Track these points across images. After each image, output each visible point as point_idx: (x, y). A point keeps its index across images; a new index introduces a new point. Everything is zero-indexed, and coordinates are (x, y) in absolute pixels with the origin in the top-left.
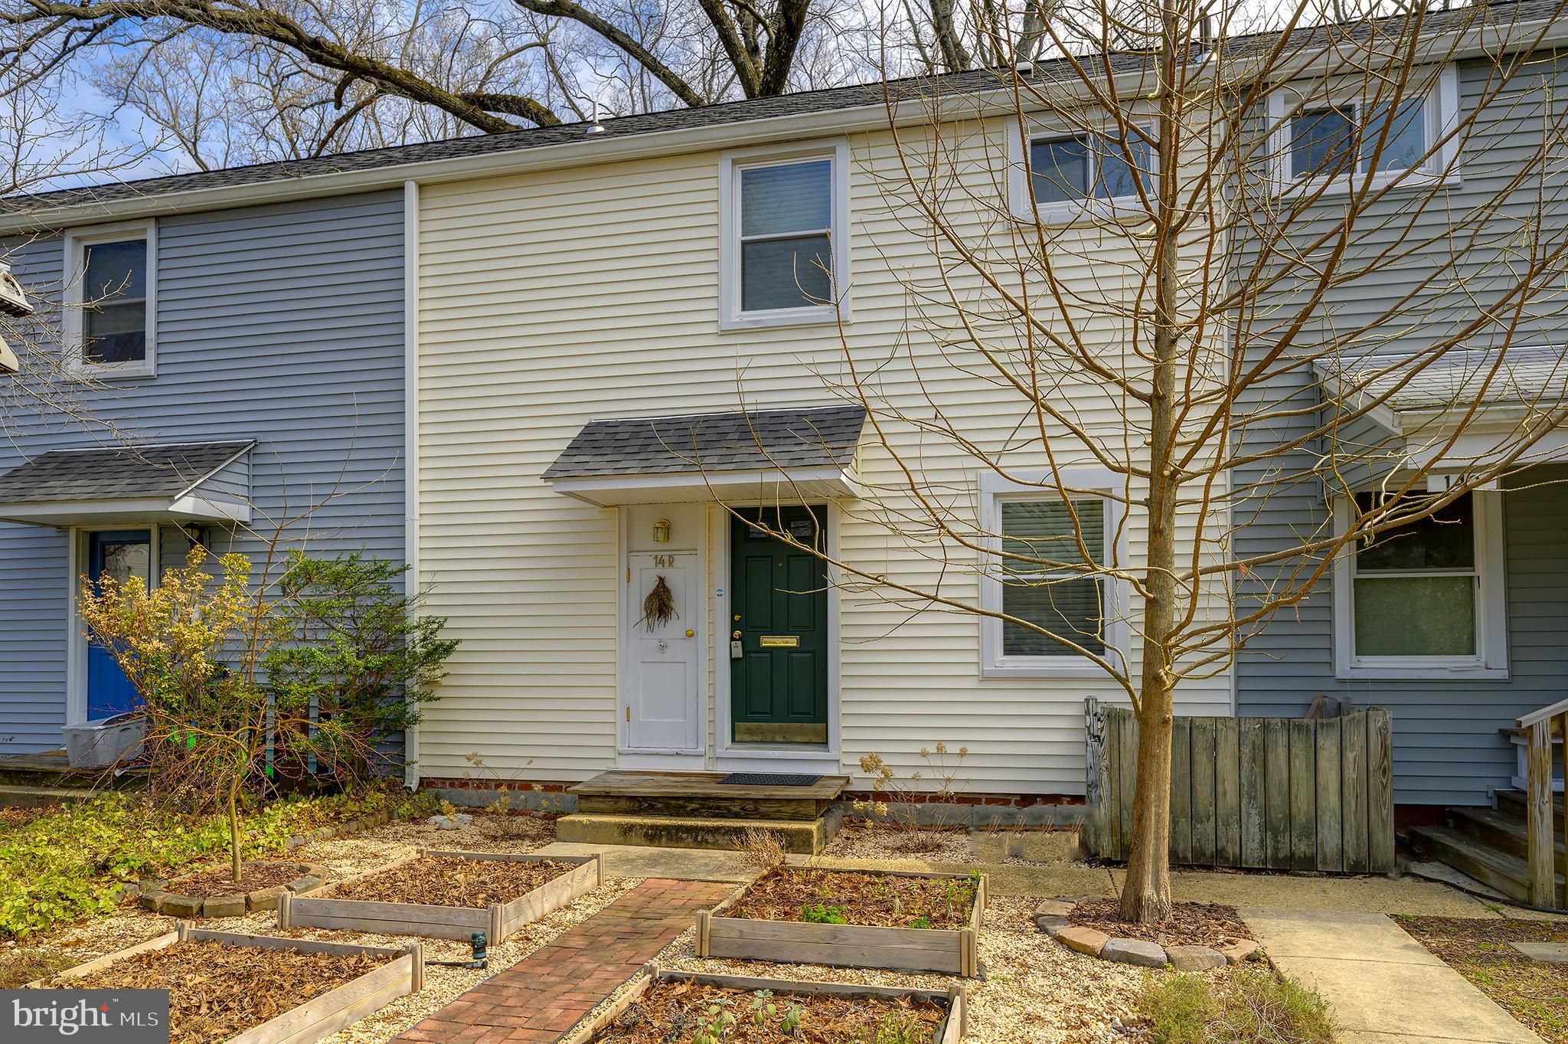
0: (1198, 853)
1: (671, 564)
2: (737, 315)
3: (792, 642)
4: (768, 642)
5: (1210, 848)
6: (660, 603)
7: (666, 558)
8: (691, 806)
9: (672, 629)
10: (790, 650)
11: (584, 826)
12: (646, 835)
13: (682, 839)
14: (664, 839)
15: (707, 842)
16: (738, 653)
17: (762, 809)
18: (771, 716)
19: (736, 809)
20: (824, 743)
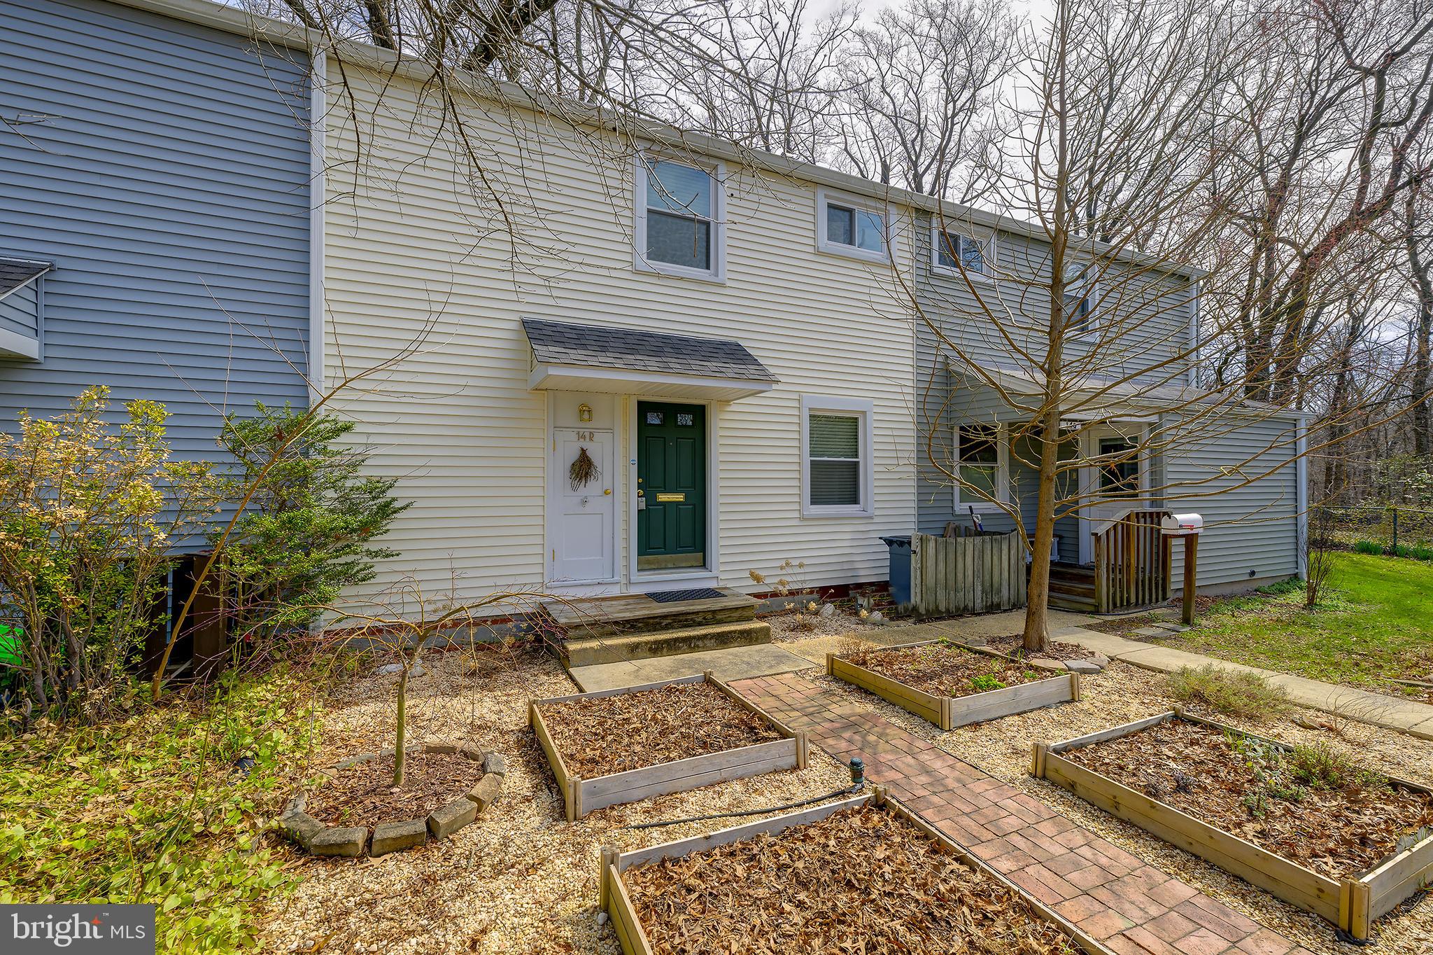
0: (957, 609)
1: (591, 439)
2: (643, 262)
3: (680, 497)
4: (663, 498)
5: (962, 606)
6: (583, 468)
7: (587, 435)
8: (665, 622)
9: (592, 488)
10: (678, 503)
11: (596, 651)
12: (650, 649)
13: (679, 648)
14: (665, 650)
15: (698, 647)
16: (643, 506)
17: (718, 617)
18: (665, 549)
19: (700, 619)
20: (704, 565)
